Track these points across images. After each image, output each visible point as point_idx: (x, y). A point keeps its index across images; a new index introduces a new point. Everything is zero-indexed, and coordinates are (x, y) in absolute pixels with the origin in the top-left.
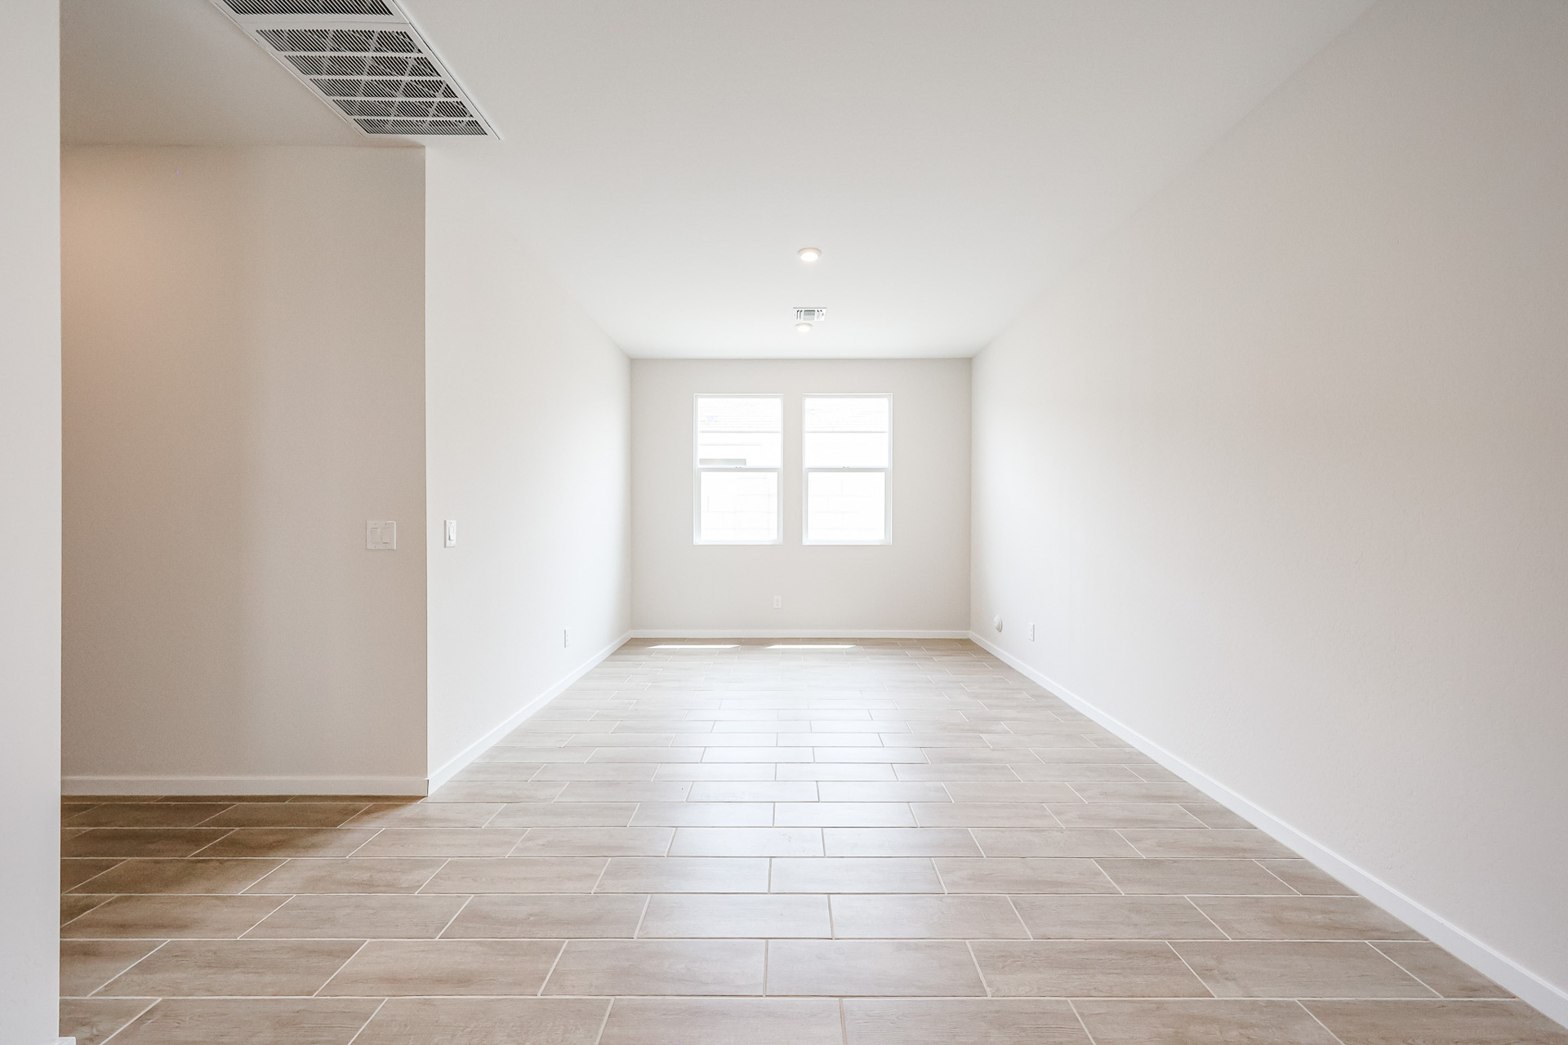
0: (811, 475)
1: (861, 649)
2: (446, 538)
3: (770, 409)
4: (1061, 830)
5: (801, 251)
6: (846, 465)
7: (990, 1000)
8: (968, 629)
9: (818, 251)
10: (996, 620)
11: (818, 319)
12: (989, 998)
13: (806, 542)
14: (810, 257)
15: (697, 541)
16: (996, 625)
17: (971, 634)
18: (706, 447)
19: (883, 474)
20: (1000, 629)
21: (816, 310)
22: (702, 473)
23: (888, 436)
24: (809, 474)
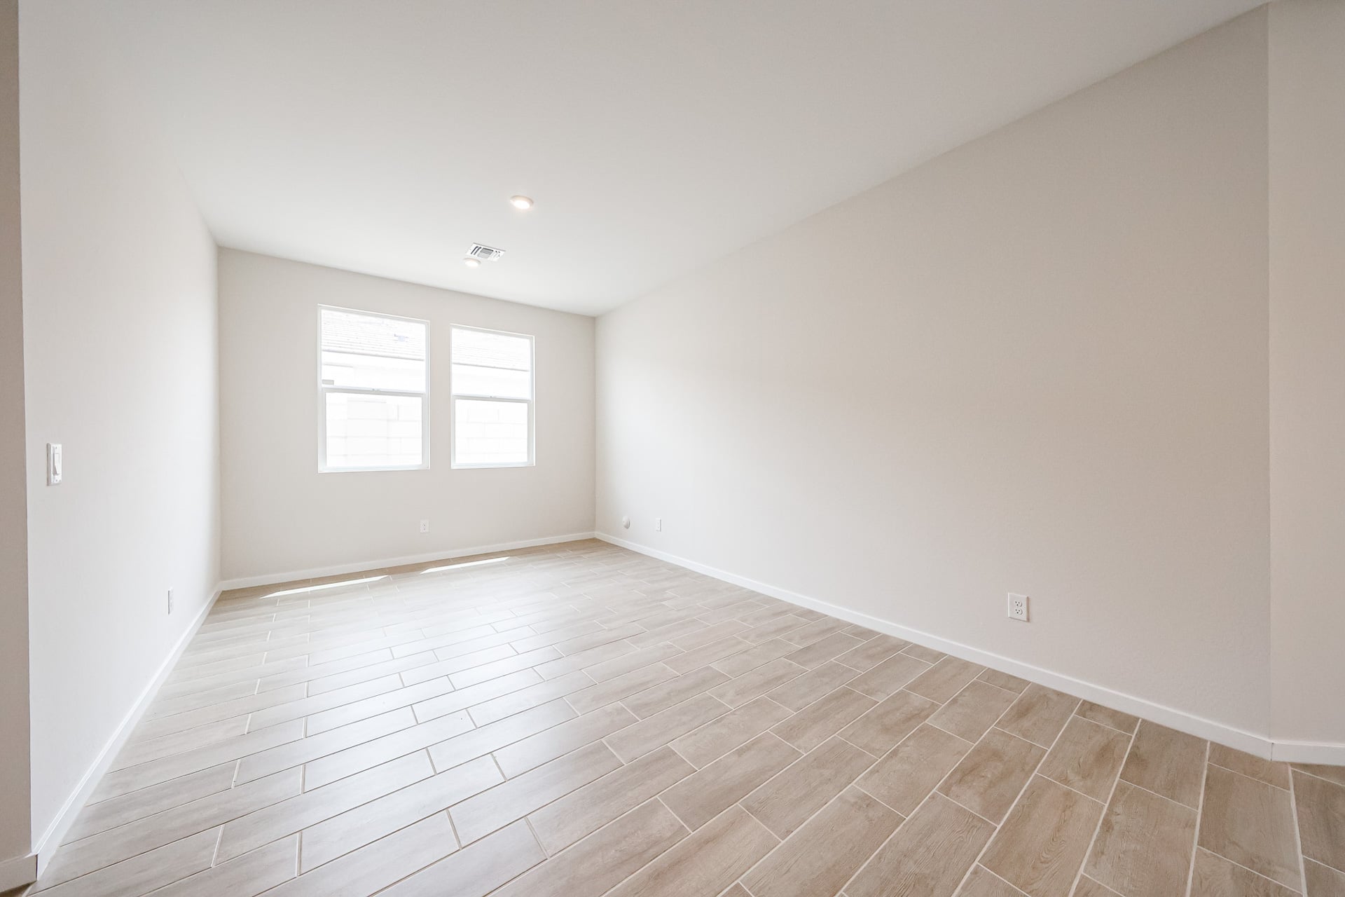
0: (459, 403)
1: (516, 559)
2: (50, 471)
3: (416, 334)
4: (755, 648)
5: (514, 197)
6: (493, 395)
7: (807, 756)
8: (594, 530)
9: (531, 201)
10: (625, 519)
11: (493, 258)
12: (805, 755)
13: (454, 466)
14: (521, 205)
15: (322, 469)
16: (624, 524)
17: (598, 534)
18: (331, 369)
19: (526, 404)
20: (627, 526)
21: (494, 250)
22: (327, 394)
23: (530, 373)
24: (457, 401)
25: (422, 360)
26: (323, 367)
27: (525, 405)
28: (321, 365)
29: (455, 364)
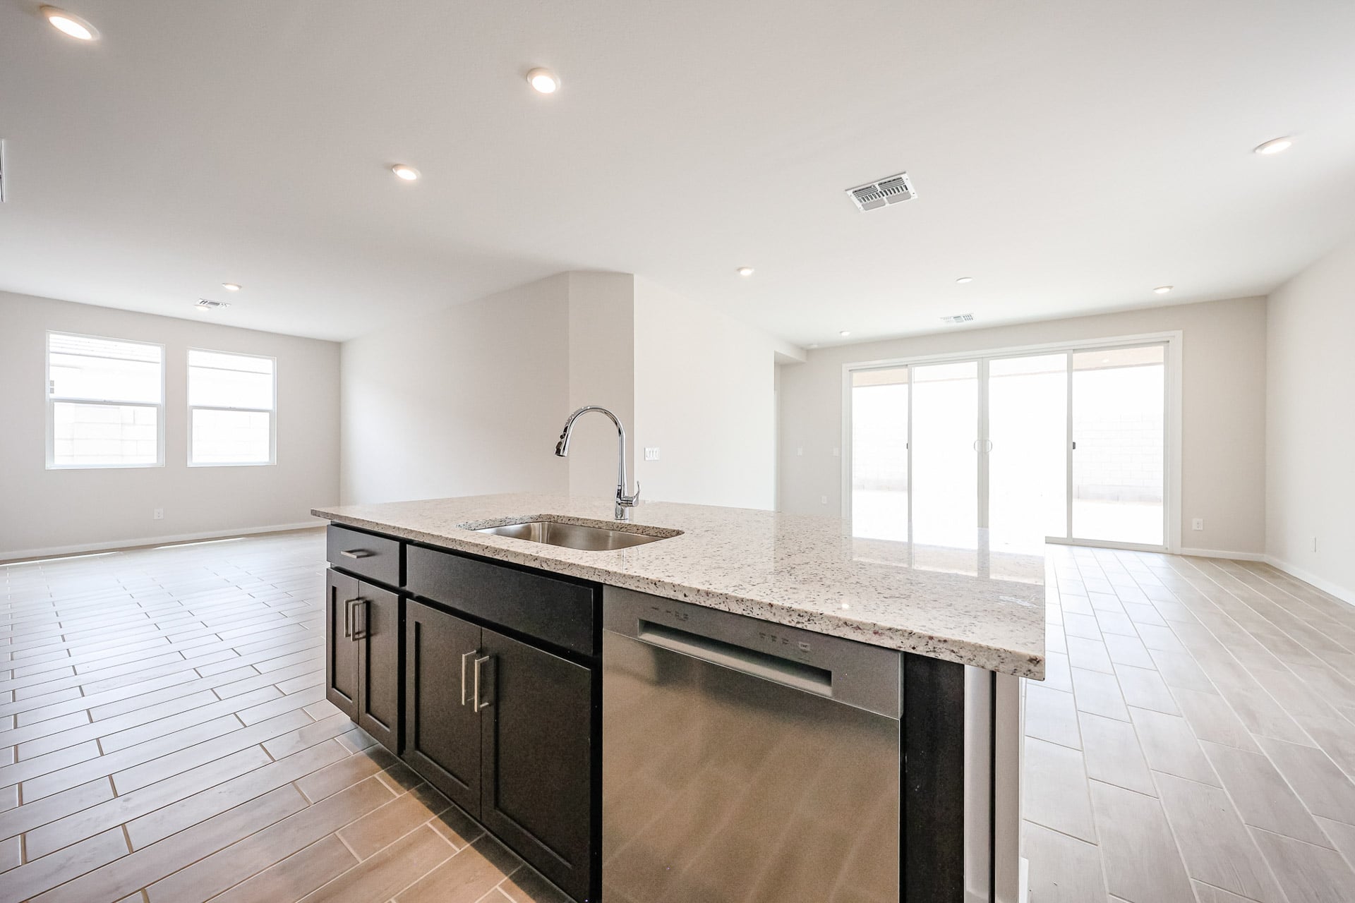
0: (196, 416)
5: (225, 284)
9: (240, 286)
11: (221, 307)
13: (190, 465)
14: (232, 288)
15: (49, 466)
21: (221, 303)
22: (55, 403)
23: (272, 376)
24: (194, 411)
25: (158, 363)
26: (51, 368)
27: (267, 415)
28: (49, 365)
29: (192, 366)
